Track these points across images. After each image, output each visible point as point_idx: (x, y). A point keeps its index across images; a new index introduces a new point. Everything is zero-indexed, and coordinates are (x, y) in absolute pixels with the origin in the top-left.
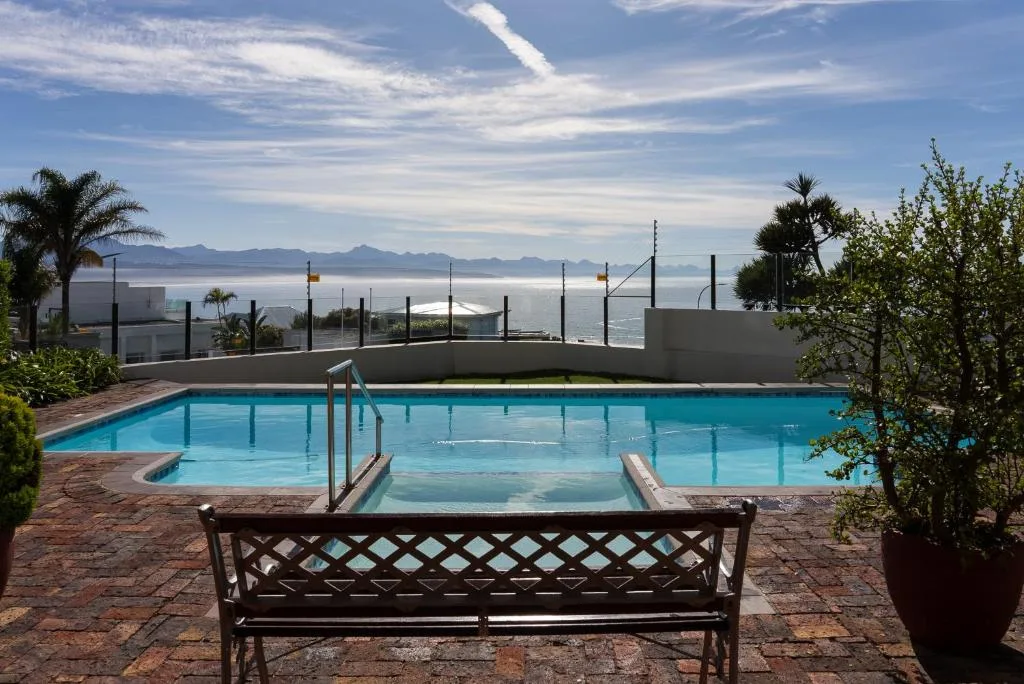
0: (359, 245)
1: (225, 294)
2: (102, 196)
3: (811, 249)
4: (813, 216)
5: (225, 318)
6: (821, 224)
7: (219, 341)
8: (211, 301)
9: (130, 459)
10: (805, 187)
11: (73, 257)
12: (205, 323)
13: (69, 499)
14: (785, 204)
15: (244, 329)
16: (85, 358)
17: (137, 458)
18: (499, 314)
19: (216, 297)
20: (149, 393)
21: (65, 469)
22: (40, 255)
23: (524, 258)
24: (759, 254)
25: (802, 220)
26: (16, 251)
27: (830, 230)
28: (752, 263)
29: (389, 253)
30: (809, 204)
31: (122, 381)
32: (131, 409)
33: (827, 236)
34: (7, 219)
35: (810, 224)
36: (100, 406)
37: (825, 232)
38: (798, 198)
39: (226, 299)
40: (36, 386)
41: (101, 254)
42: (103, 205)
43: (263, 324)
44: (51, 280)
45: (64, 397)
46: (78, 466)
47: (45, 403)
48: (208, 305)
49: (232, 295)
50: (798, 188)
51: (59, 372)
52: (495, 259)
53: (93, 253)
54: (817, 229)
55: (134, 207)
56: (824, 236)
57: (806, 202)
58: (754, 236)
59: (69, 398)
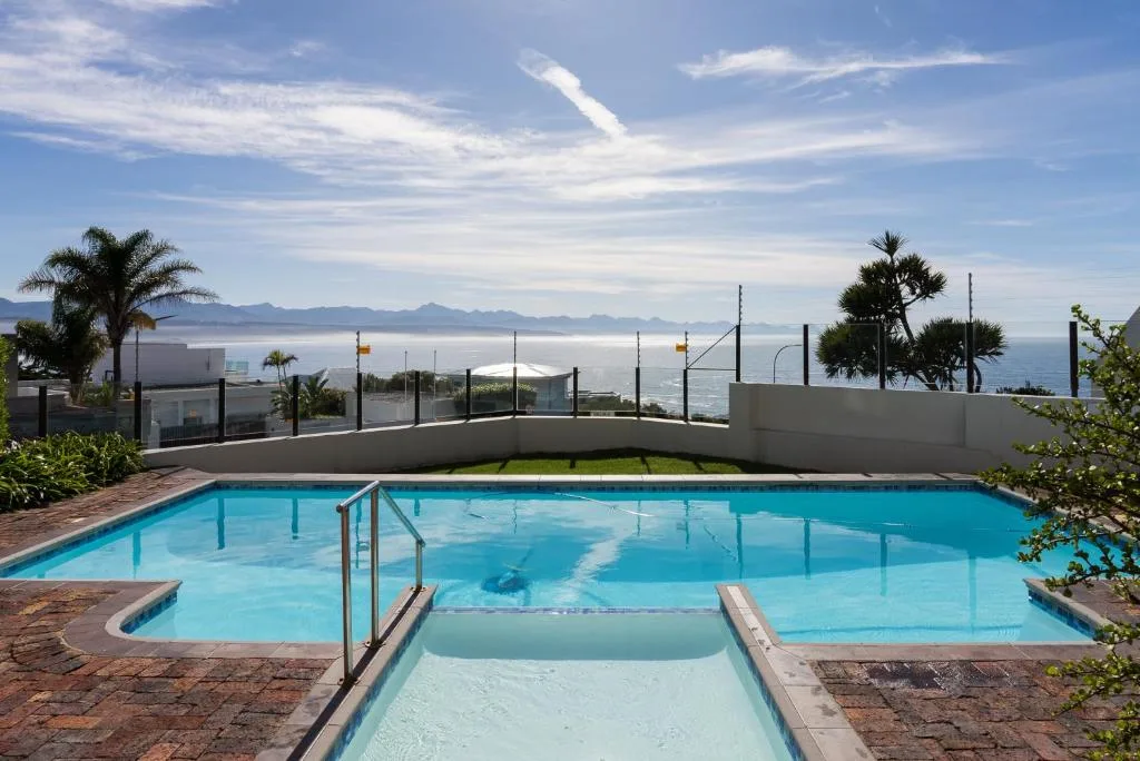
0: (426, 303)
1: (285, 356)
2: (154, 255)
3: (898, 312)
4: (900, 276)
5: (285, 381)
6: (908, 284)
7: (279, 405)
8: (271, 364)
9: (114, 593)
10: (891, 245)
11: (124, 320)
12: (265, 386)
13: (13, 665)
14: (871, 264)
15: (304, 393)
16: (100, 446)
17: (122, 591)
18: (568, 376)
19: (276, 360)
20: (170, 487)
21: (30, 610)
22: (92, 317)
23: (594, 316)
24: (842, 316)
25: (889, 279)
26: (67, 313)
27: (918, 291)
28: (835, 326)
29: (457, 311)
30: (897, 263)
31: (144, 470)
32: (142, 511)
33: (914, 297)
34: (56, 280)
35: (897, 285)
36: (107, 506)
37: (913, 293)
38: (884, 256)
39: (286, 361)
40: (35, 482)
41: (153, 317)
42: (156, 266)
43: (325, 387)
44: (103, 344)
45: (70, 493)
46: (46, 604)
47: (45, 503)
48: (268, 367)
49: (293, 358)
50: (884, 247)
51: (67, 463)
52: (564, 317)
53: (145, 315)
54: (905, 290)
55: (188, 268)
56: (911, 298)
57: (893, 262)
58: (837, 297)
59: (76, 493)
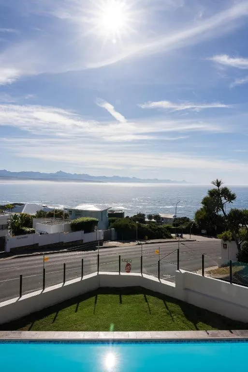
0: (59, 171)
10: (218, 184)
24: (202, 206)
37: (225, 199)
38: (216, 188)
50: (216, 184)
52: (104, 176)
56: (225, 201)
57: (219, 189)
